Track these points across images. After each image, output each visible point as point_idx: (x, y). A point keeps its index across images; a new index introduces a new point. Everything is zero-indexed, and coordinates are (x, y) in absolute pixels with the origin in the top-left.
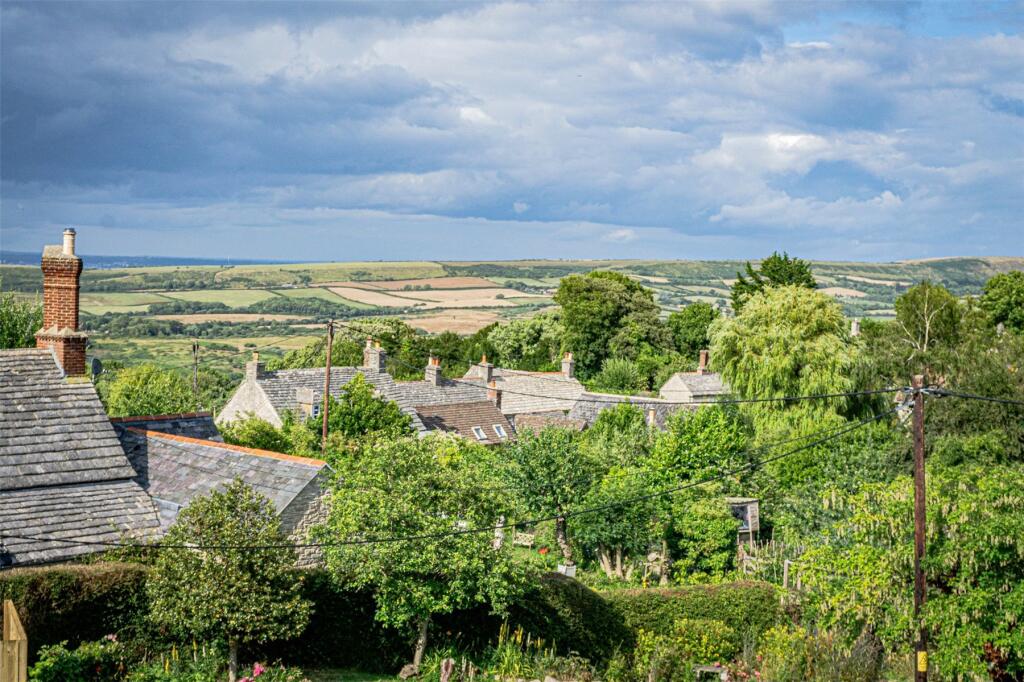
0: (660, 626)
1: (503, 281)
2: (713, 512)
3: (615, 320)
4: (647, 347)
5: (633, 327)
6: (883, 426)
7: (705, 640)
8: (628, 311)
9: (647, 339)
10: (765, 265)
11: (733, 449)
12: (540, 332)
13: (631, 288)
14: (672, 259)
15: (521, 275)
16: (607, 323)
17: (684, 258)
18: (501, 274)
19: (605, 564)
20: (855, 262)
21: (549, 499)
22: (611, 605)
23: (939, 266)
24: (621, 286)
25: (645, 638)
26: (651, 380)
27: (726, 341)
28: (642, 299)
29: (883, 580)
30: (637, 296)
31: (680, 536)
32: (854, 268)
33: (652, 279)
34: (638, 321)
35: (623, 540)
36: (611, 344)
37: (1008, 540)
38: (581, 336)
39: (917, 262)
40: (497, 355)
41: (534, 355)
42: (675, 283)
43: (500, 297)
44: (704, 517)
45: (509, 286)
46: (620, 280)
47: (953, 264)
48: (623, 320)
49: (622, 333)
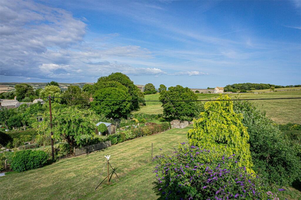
0: (18, 137)
1: (9, 86)
2: (33, 119)
3: (26, 91)
4: (31, 95)
5: (29, 92)
6: (65, 105)
7: (26, 138)
8: (28, 90)
9: (31, 94)
10: (51, 83)
11: (40, 109)
12: (13, 93)
13: (28, 86)
14: (39, 82)
15: (12, 85)
16: (24, 92)
17: (41, 82)
18: (8, 85)
19: (14, 128)
20: (68, 83)
21: (3, 119)
22: (8, 135)
23: (80, 84)
24: (26, 86)
25: (14, 139)
26: (32, 100)
27: (42, 93)
28: (30, 88)
29: (46, 126)
30: (29, 88)
31: (28, 123)
32: (68, 84)
33: (36, 85)
34: (30, 91)
35: (16, 124)
36: (25, 95)
37: (63, 118)
38: (20, 94)
39: (77, 83)
40: (4, 97)
41: (11, 97)
42: (40, 86)
43: (8, 88)
44: (32, 120)
45: (10, 87)
46: (26, 85)
47: (82, 83)
48: (27, 91)
49: (27, 93)
